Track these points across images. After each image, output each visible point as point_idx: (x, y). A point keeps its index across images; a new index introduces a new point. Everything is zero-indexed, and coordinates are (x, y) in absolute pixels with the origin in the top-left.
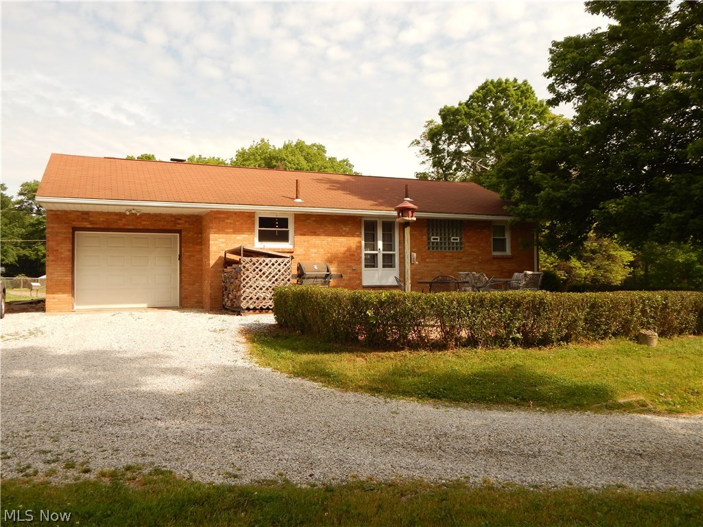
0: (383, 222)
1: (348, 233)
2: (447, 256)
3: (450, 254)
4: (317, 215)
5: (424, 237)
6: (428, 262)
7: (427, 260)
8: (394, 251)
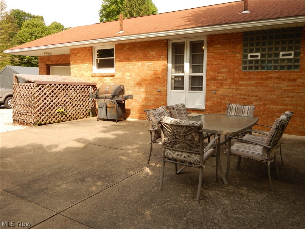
0: (191, 42)
1: (154, 57)
2: (271, 78)
3: (277, 75)
4: (132, 43)
5: (238, 55)
6: (241, 85)
7: (241, 83)
8: (202, 73)
